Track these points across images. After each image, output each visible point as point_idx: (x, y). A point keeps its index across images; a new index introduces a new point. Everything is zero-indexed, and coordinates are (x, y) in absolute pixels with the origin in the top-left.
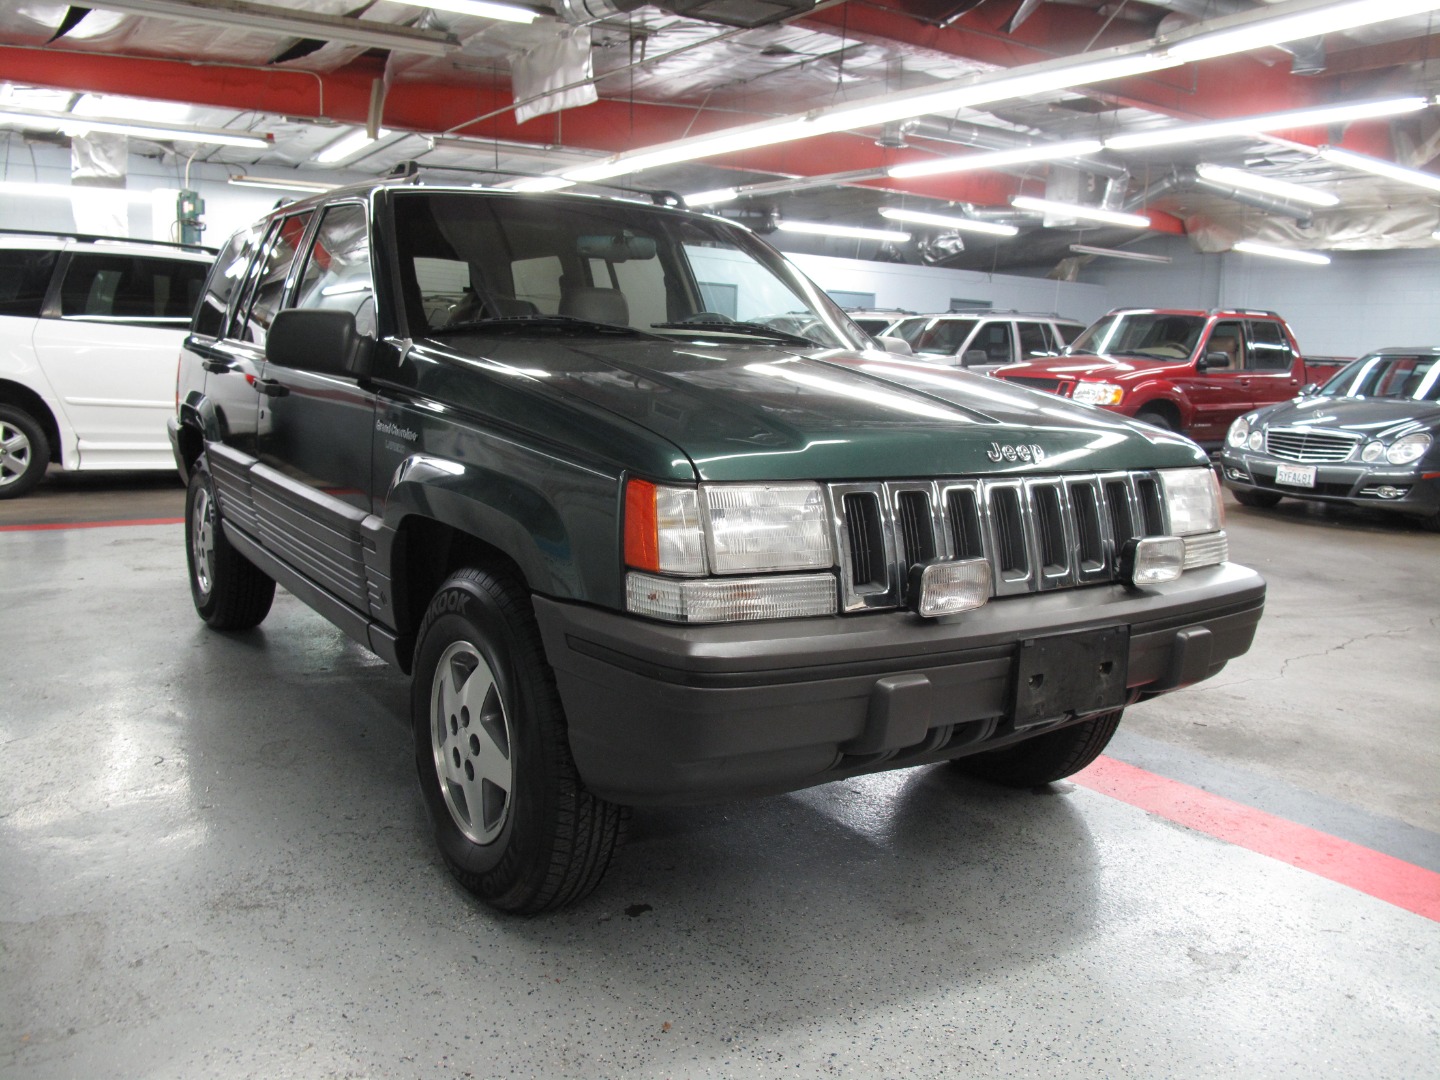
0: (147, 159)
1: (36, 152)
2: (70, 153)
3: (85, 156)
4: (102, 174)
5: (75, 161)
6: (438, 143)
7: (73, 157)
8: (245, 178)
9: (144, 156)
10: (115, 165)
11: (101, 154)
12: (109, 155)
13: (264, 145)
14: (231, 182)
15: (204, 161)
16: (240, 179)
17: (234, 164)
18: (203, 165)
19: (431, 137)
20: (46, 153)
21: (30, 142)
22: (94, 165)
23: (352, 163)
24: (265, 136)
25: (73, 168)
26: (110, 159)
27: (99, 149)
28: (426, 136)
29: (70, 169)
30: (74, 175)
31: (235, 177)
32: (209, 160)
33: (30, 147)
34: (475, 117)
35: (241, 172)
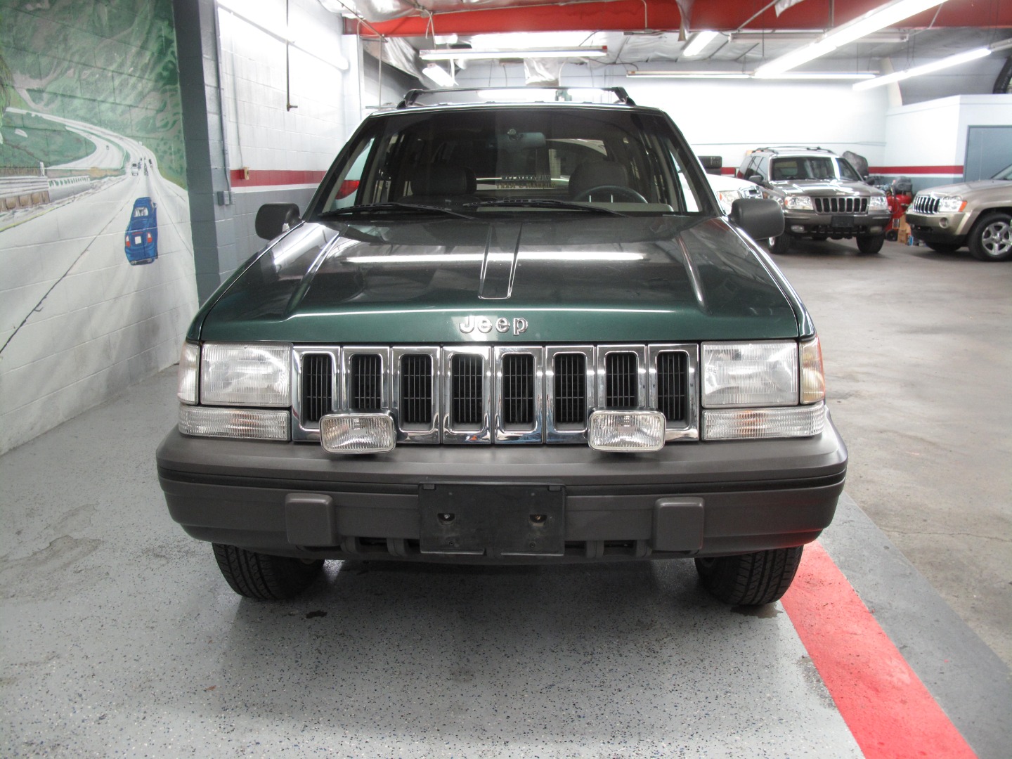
0: (578, 66)
1: (507, 69)
2: (524, 67)
3: (532, 69)
4: (544, 79)
5: (527, 72)
6: (735, 37)
7: (525, 70)
8: (637, 72)
9: (577, 64)
10: (550, 72)
11: (542, 67)
12: (547, 66)
13: (603, 54)
14: (627, 76)
15: (614, 63)
16: (633, 73)
17: (631, 64)
18: (615, 66)
19: (730, 33)
20: (512, 69)
21: (502, 64)
22: (537, 74)
23: (713, 55)
24: (601, 48)
25: (526, 78)
26: (547, 69)
27: (540, 64)
28: (726, 33)
29: (525, 78)
30: (528, 82)
31: (630, 73)
32: (617, 62)
33: (504, 67)
34: (751, 16)
35: (634, 68)
